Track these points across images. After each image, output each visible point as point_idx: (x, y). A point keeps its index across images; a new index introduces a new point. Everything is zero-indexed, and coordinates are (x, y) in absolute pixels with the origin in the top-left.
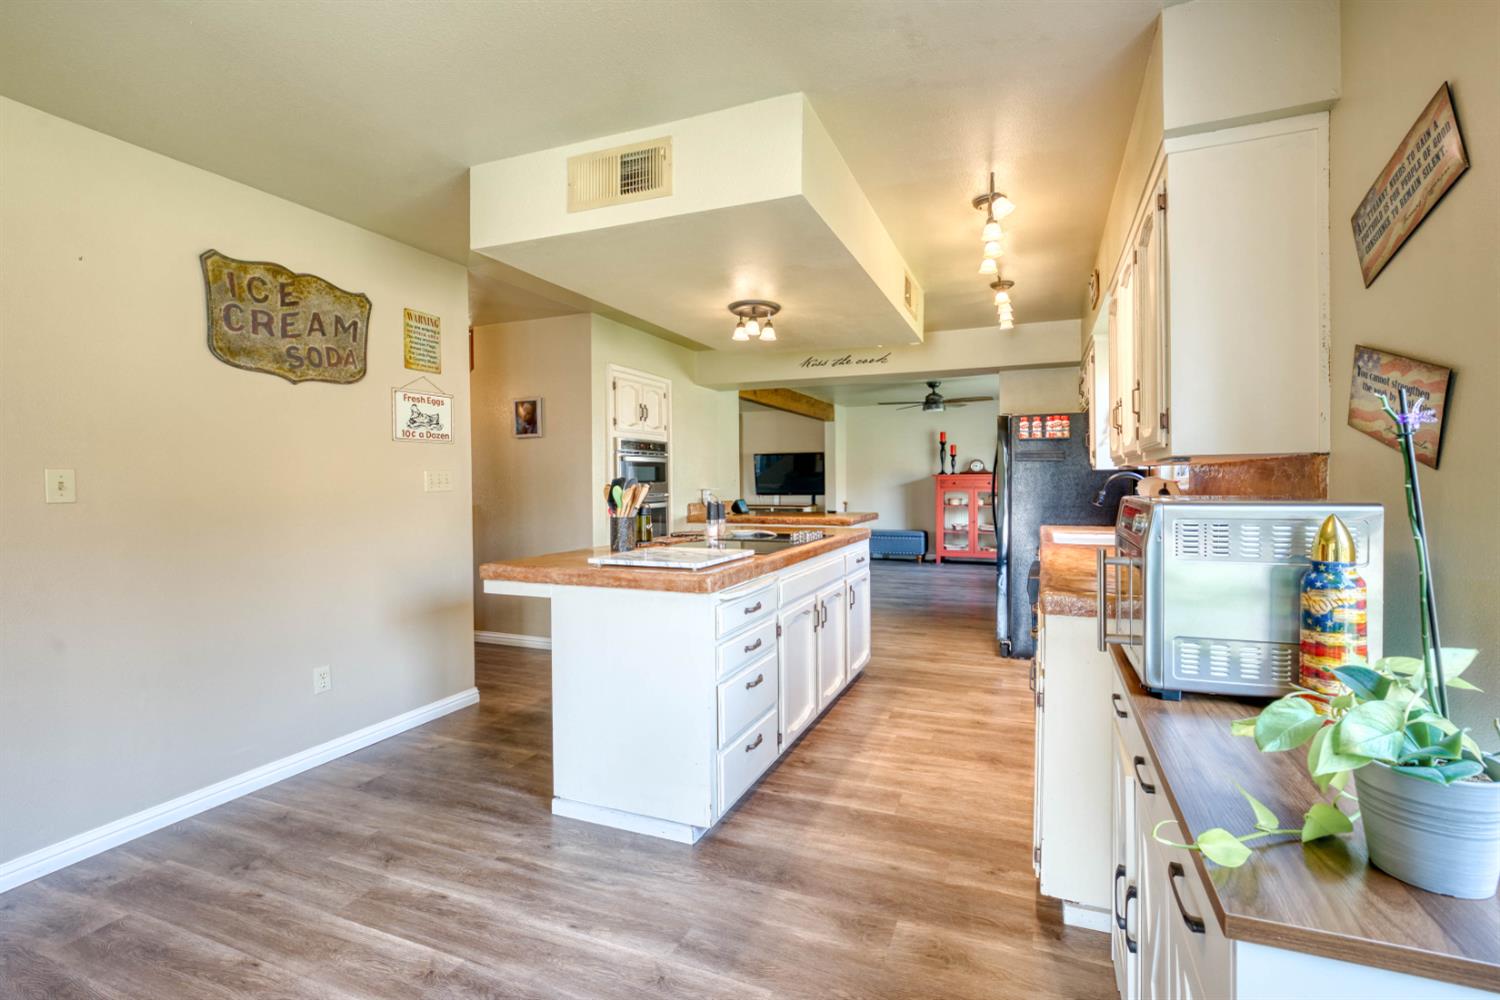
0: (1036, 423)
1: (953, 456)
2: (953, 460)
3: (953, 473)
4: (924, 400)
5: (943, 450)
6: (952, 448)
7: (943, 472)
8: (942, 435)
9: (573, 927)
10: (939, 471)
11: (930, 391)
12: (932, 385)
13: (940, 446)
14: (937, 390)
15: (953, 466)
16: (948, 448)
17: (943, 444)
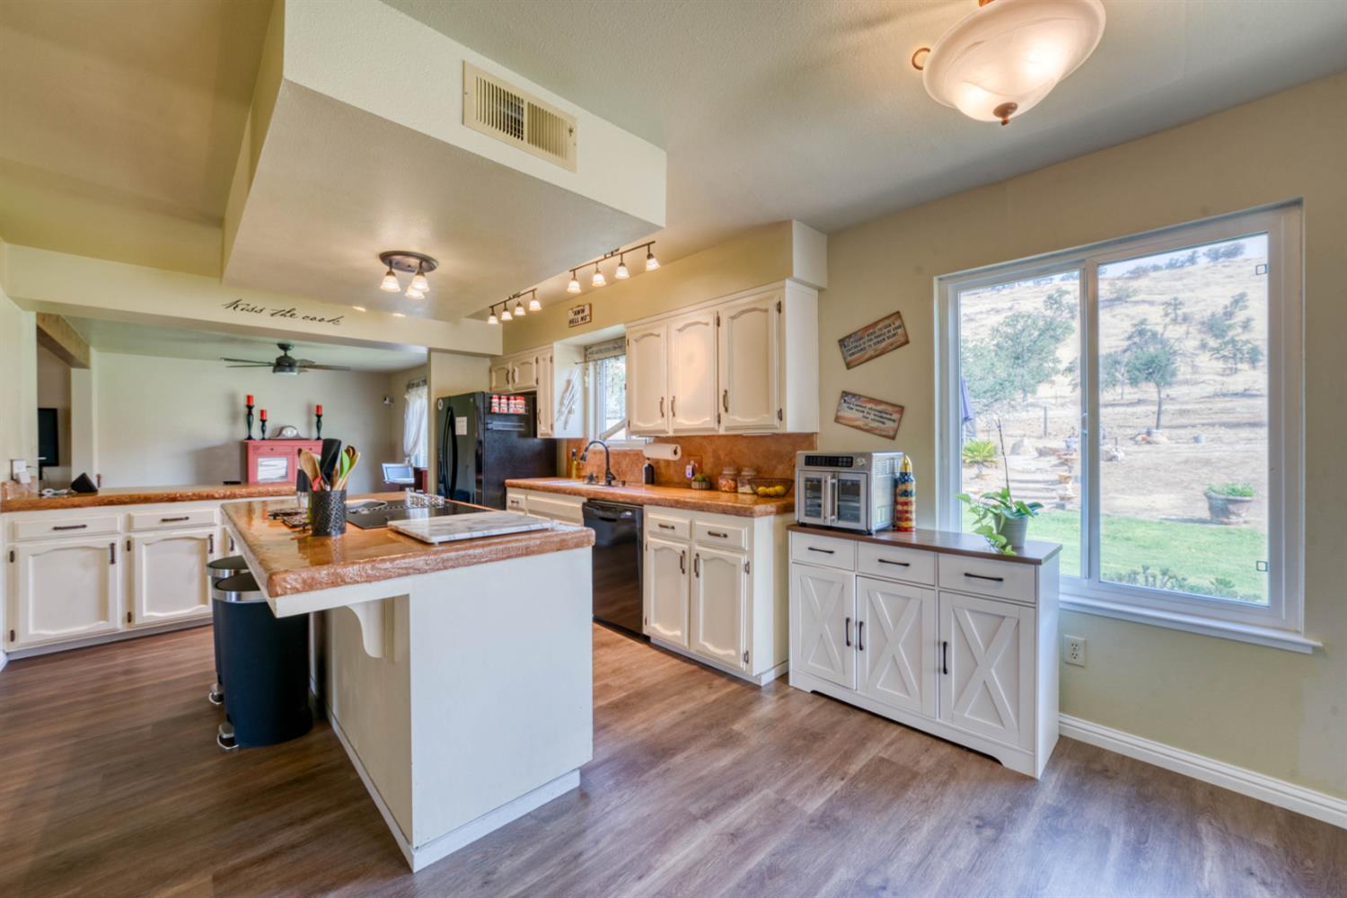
0: (504, 401)
1: (263, 421)
2: (263, 425)
3: (263, 439)
4: (274, 361)
5: (250, 413)
6: (262, 413)
7: (250, 438)
8: (249, 398)
9: (640, 878)
10: (247, 436)
11: (282, 353)
12: (284, 347)
13: (246, 410)
14: (290, 353)
15: (263, 431)
16: (256, 412)
17: (250, 408)
